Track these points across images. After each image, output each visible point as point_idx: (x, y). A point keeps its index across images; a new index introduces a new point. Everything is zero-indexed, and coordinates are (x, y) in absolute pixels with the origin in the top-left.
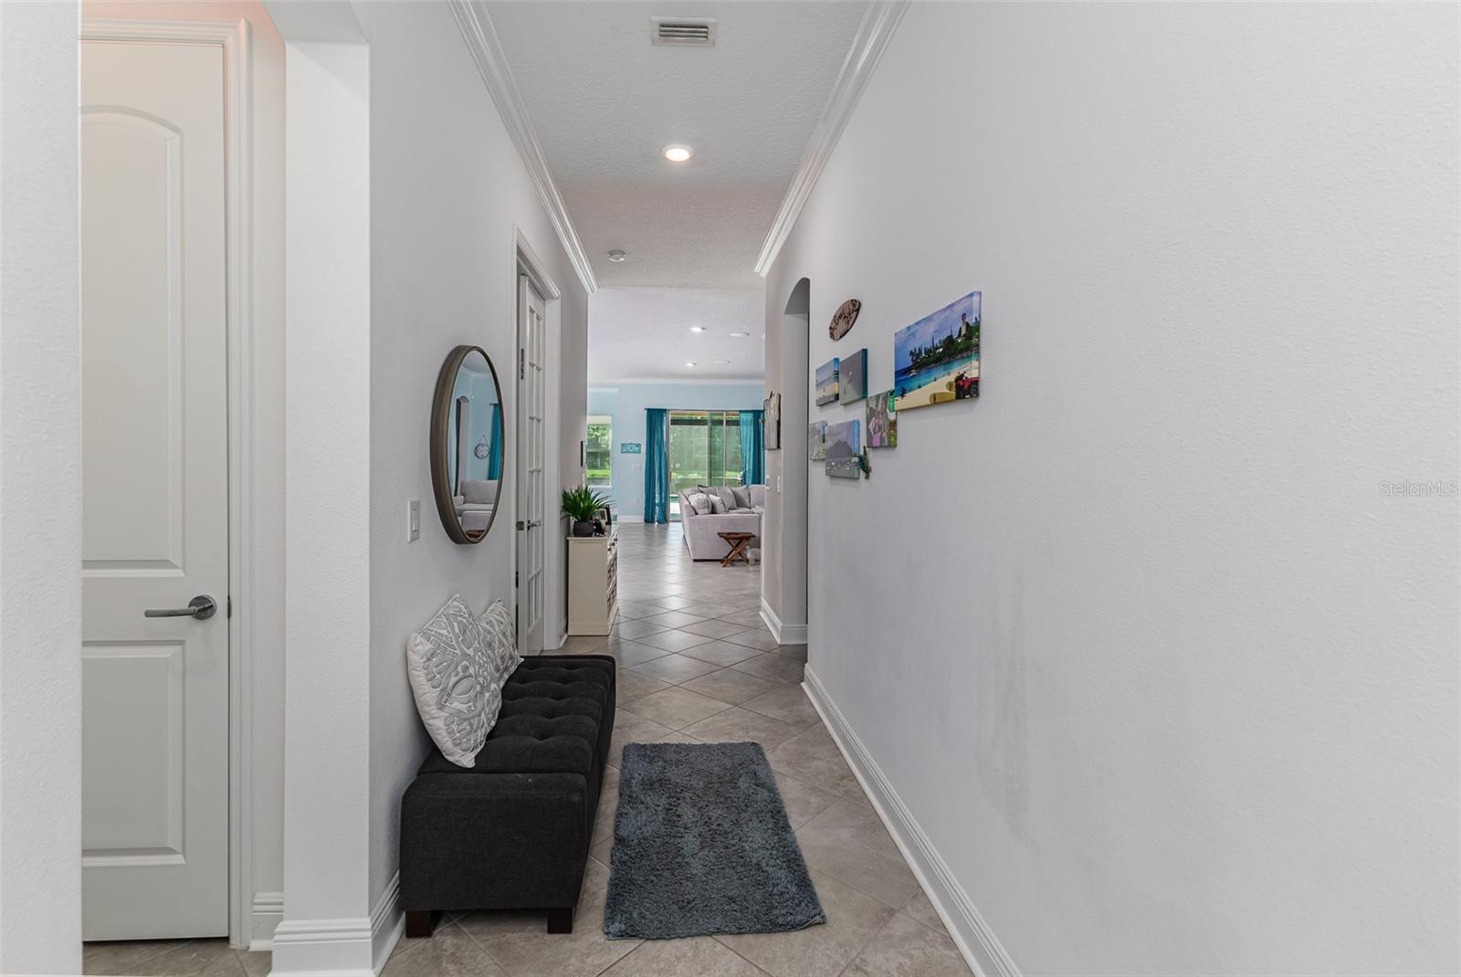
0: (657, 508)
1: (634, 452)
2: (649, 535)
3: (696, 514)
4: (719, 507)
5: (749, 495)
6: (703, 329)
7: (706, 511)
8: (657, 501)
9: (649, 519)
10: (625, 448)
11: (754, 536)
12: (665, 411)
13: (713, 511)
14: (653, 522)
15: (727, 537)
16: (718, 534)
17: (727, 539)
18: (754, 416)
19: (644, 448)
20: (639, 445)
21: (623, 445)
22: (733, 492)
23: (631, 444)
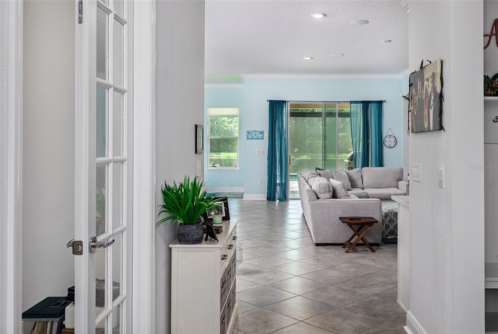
0: (278, 187)
1: (258, 139)
2: (271, 211)
3: (318, 198)
4: (340, 191)
5: (362, 177)
6: (325, 15)
7: (328, 195)
8: (278, 182)
9: (271, 198)
10: (250, 135)
11: (377, 222)
12: (284, 102)
13: (334, 196)
14: (274, 200)
15: (350, 222)
16: (340, 218)
17: (350, 225)
18: (363, 107)
19: (266, 135)
20: (262, 133)
21: (248, 132)
22: (348, 174)
23: (255, 131)
